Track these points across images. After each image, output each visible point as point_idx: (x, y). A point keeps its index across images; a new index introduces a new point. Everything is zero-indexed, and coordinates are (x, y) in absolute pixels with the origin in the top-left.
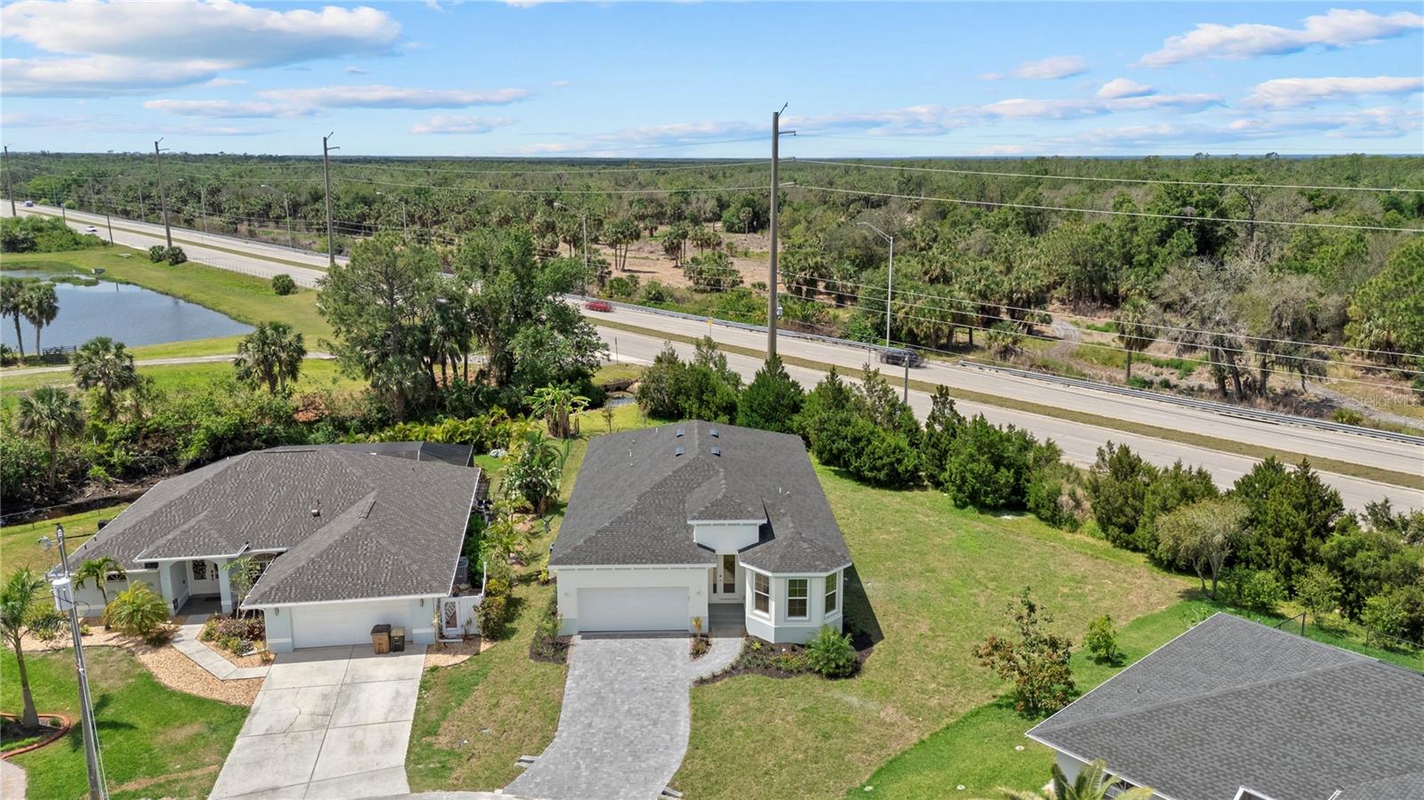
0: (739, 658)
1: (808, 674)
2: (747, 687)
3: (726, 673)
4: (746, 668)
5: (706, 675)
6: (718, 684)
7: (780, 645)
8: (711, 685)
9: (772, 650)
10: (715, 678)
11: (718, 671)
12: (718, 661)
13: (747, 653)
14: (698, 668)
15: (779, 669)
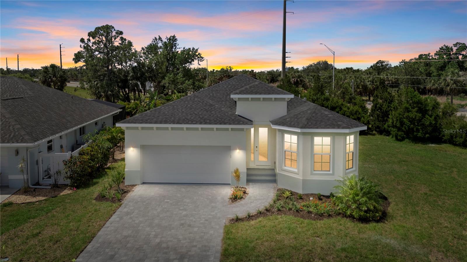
0: (272, 203)
1: (339, 218)
2: (281, 225)
3: (260, 214)
4: (279, 210)
5: (241, 215)
6: (252, 222)
7: (308, 195)
8: (246, 223)
9: (301, 198)
10: (250, 217)
11: (253, 212)
12: (253, 205)
13: (278, 200)
14: (235, 210)
15: (310, 212)
